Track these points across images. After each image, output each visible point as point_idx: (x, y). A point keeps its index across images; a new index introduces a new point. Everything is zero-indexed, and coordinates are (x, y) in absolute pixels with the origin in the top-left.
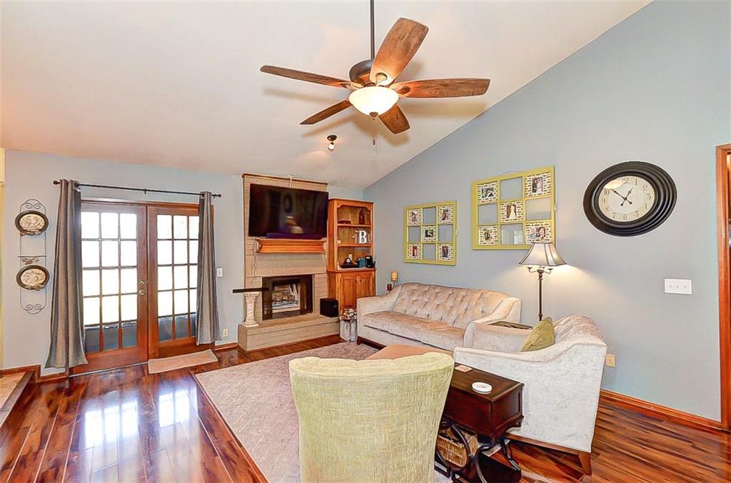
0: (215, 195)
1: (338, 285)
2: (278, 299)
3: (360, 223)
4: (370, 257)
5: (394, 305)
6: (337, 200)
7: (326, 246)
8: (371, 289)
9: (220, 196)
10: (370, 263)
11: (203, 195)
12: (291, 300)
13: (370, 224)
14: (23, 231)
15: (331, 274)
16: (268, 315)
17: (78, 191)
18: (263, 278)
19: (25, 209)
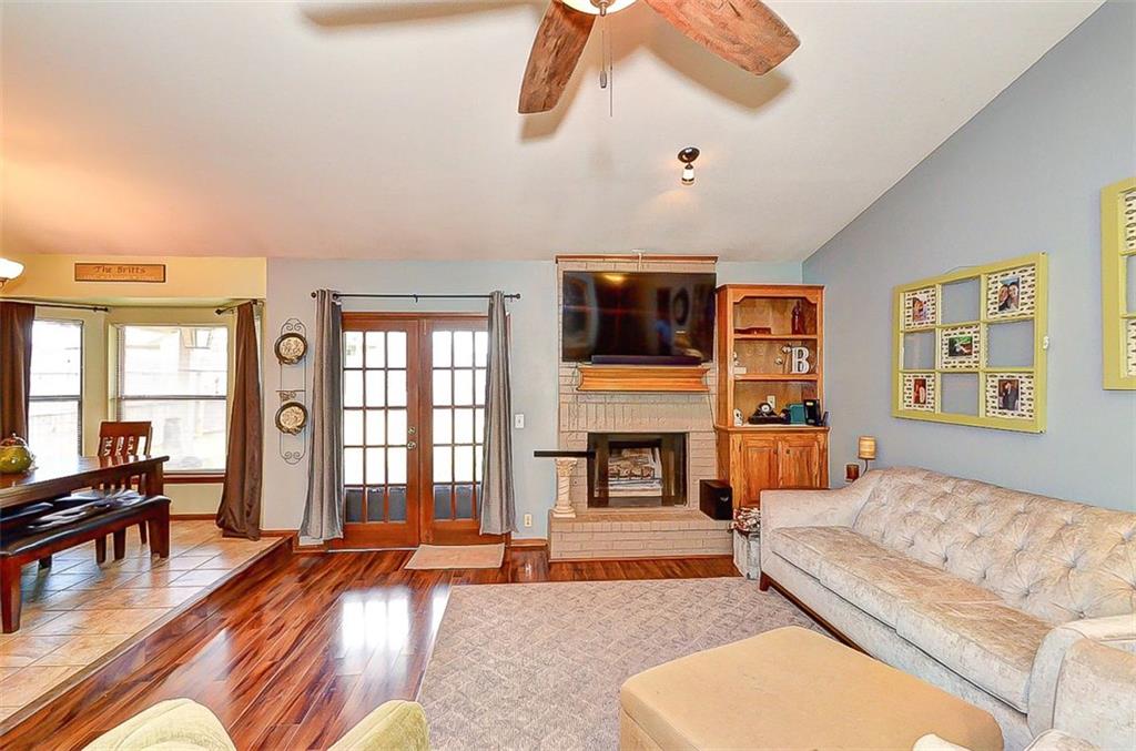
0: (511, 296)
1: (735, 456)
2: (624, 473)
3: (794, 332)
4: (814, 402)
5: (859, 516)
6: (733, 287)
7: (712, 379)
8: (815, 470)
9: (518, 296)
10: (815, 416)
11: (491, 296)
12: (646, 476)
13: (815, 333)
14: (282, 359)
15: (723, 435)
16: (598, 499)
17: (338, 303)
18: (589, 434)
19: (286, 332)
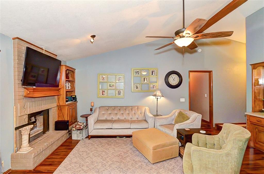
4: (75, 96)
5: (98, 117)
6: (66, 66)
10: (75, 99)
13: (74, 80)
18: (28, 115)
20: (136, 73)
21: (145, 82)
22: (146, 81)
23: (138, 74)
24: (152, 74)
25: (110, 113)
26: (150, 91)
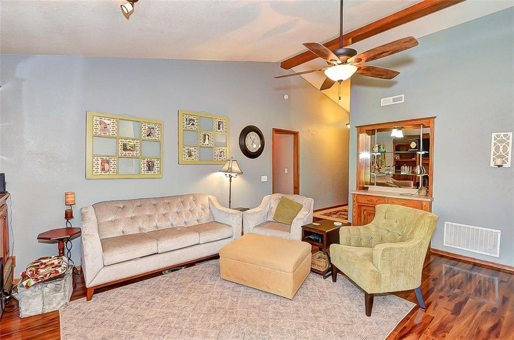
20: (188, 122)
21: (205, 143)
22: (207, 142)
23: (192, 125)
24: (219, 129)
25: (132, 218)
26: (214, 163)
